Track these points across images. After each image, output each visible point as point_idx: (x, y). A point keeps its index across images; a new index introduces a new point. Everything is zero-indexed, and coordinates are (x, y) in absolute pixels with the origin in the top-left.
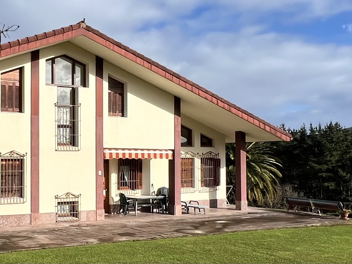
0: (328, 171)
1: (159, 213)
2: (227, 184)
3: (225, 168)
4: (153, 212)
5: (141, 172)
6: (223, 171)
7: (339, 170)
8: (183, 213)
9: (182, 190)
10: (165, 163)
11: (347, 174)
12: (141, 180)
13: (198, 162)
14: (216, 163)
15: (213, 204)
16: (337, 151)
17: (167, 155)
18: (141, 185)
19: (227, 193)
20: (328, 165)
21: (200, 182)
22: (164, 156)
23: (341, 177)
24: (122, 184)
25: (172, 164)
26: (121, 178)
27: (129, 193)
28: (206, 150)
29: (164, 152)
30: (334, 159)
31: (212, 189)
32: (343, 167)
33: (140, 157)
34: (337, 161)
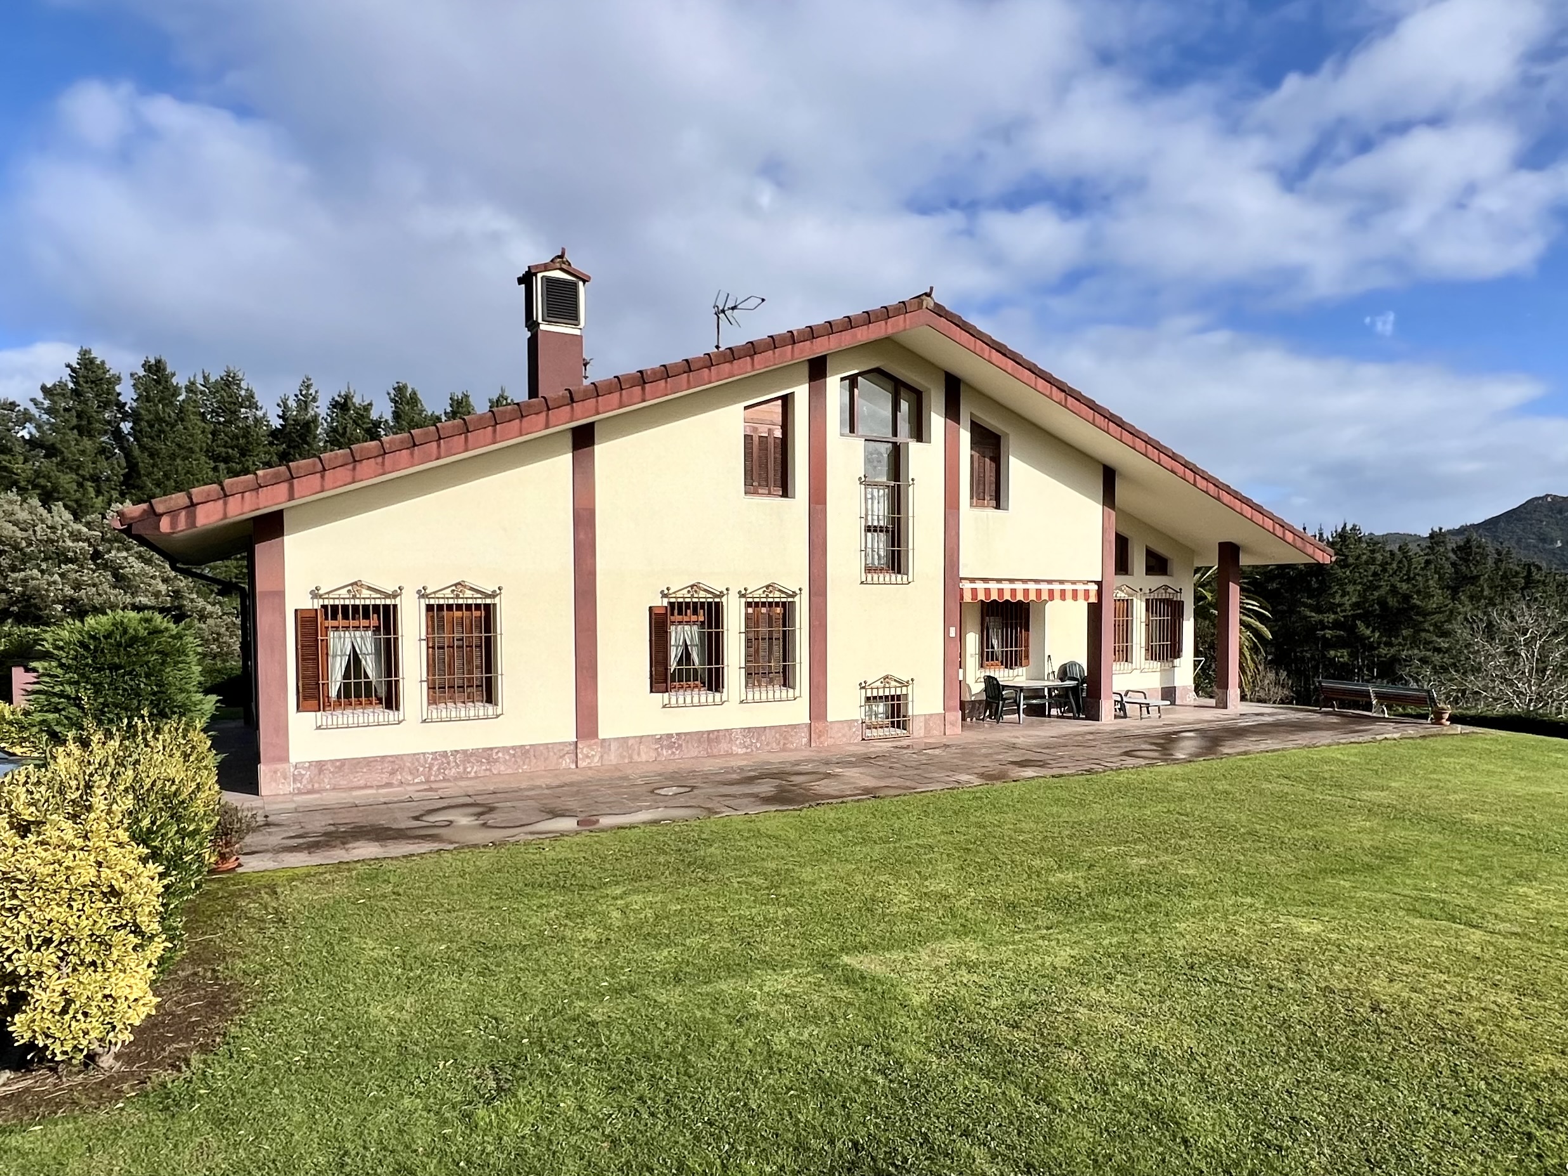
0: (1336, 625)
1: (1062, 717)
2: (1197, 653)
3: (1192, 620)
4: (1049, 716)
5: (1027, 630)
6: (1188, 627)
7: (1358, 622)
8: (1116, 717)
9: (1116, 666)
10: (1080, 611)
11: (1373, 632)
12: (1027, 646)
13: (1139, 608)
14: (1175, 609)
15: (1169, 693)
16: (1355, 584)
17: (1087, 592)
18: (1027, 657)
19: (1195, 670)
20: (1335, 613)
21: (1143, 650)
22: (1081, 595)
23: (1362, 639)
24: (986, 656)
25: (1095, 613)
26: (985, 642)
27: (1004, 676)
28: (1157, 581)
29: (1080, 587)
30: (1348, 602)
31: (1167, 665)
32: (1366, 617)
33: (1020, 597)
34: (1356, 605)
